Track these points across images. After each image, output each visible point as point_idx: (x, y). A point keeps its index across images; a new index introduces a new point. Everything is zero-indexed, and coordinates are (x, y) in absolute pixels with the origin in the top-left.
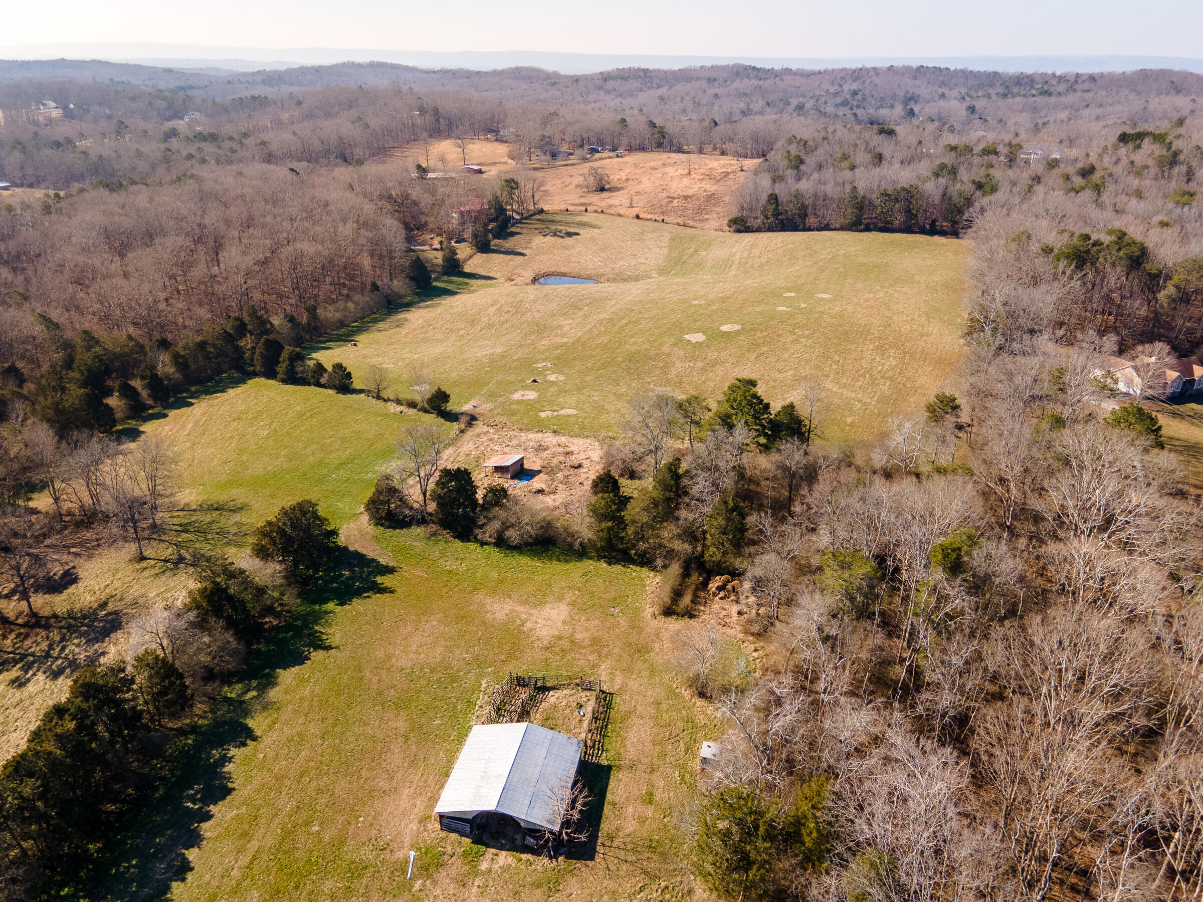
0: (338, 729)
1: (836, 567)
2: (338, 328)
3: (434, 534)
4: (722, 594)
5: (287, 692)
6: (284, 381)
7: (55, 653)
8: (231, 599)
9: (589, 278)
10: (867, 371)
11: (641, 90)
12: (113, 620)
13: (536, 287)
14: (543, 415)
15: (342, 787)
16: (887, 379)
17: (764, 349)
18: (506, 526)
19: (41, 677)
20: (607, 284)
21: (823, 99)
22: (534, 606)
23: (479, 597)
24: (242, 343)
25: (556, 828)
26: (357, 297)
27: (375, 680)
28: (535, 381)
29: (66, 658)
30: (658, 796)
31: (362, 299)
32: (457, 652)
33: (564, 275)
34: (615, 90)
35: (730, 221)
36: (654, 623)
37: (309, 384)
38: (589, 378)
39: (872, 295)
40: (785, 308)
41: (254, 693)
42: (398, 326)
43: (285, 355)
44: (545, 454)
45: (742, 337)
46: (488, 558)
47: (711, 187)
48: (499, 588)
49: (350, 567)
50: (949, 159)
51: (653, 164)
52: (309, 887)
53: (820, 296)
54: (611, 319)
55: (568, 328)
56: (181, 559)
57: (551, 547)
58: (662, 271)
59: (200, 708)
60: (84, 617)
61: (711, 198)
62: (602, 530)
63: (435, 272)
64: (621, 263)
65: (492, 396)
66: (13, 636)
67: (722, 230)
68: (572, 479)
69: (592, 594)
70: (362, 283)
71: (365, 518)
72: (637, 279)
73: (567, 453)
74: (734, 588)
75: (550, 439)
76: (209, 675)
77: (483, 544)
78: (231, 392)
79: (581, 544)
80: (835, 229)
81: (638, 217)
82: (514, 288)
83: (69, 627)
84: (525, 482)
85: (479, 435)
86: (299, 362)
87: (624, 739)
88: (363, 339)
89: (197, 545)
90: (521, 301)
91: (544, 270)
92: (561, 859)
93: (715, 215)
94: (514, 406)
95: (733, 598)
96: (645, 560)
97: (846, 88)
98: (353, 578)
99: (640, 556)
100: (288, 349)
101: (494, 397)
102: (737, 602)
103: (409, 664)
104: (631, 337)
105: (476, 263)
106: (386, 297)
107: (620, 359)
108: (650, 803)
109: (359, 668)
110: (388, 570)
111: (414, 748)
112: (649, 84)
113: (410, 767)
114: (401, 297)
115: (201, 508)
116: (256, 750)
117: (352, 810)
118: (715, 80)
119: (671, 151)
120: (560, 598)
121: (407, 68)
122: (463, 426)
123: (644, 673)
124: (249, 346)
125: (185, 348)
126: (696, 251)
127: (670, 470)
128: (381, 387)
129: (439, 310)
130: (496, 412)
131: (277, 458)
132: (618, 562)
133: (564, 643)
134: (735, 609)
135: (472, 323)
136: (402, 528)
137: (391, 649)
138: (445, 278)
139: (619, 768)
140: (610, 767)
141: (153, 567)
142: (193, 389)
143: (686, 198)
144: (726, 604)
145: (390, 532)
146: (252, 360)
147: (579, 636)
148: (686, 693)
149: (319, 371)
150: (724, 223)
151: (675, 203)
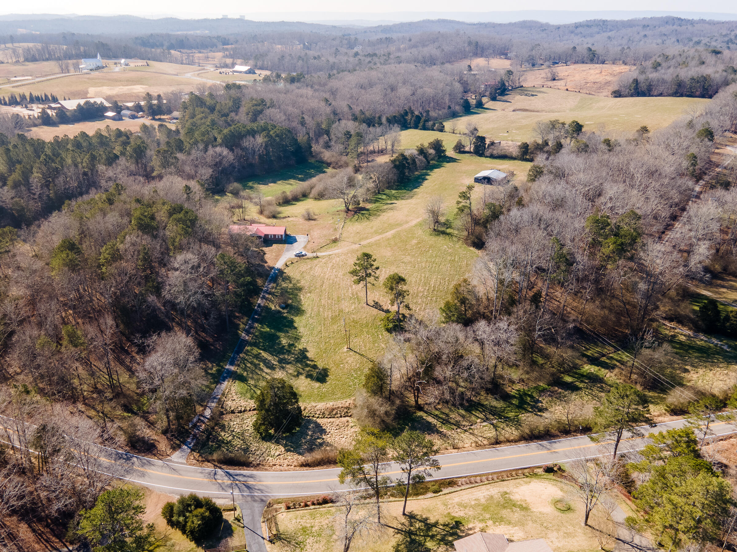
11: (598, 33)
34: (582, 33)
35: (613, 92)
47: (609, 78)
51: (584, 69)
61: (608, 83)
67: (607, 97)
80: (664, 96)
81: (567, 90)
93: (606, 90)
105: (489, 104)
112: (604, 30)
118: (648, 26)
119: (597, 63)
121: (458, 22)
126: (591, 104)
143: (594, 83)
149: (434, 125)
150: (610, 93)
151: (588, 85)
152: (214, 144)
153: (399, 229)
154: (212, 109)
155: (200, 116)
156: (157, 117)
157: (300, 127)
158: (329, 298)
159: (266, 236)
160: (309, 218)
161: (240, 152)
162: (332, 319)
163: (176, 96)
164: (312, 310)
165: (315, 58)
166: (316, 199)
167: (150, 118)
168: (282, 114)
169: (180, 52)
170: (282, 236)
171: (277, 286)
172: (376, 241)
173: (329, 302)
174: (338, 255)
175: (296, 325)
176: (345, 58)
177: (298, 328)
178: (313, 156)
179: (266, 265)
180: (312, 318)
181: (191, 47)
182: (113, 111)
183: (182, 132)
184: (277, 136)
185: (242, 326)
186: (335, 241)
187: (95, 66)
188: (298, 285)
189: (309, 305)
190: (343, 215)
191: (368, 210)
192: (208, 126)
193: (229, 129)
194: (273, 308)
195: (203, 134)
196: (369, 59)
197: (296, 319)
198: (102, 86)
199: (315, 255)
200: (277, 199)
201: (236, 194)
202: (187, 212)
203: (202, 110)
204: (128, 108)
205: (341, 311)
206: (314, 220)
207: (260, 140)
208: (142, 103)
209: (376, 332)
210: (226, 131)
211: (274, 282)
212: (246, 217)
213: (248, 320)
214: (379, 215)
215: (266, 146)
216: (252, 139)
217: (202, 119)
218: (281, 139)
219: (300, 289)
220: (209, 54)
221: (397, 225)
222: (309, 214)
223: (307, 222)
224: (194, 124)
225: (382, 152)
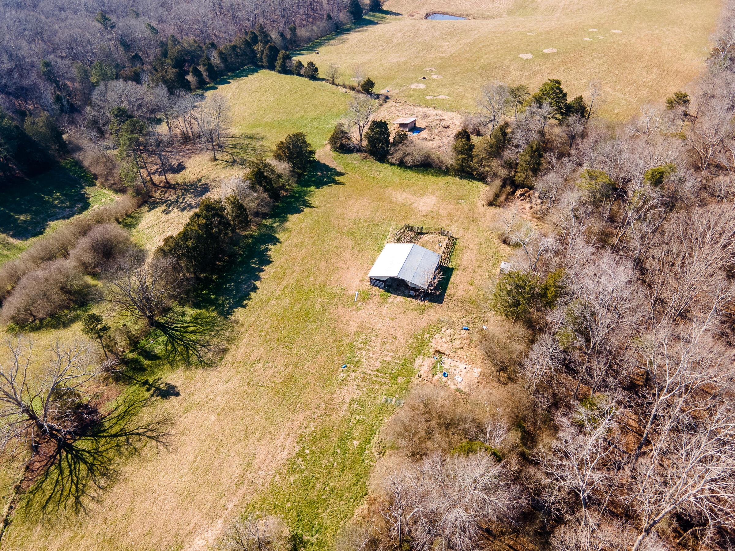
0: (320, 241)
1: (588, 178)
2: (308, 42)
3: (365, 158)
4: (522, 198)
5: (294, 224)
6: (279, 72)
7: (181, 200)
8: (265, 177)
9: (461, 16)
10: (636, 81)
12: (205, 188)
13: (427, 21)
14: (428, 98)
15: (322, 265)
16: (647, 87)
17: (570, 65)
18: (405, 155)
19: (176, 210)
20: (473, 20)
22: (418, 196)
23: (389, 190)
24: (255, 48)
25: (426, 288)
26: (319, 23)
27: (336, 223)
28: (424, 78)
29: (186, 203)
30: (476, 282)
31: (322, 24)
32: (378, 214)
33: (445, 13)
36: (483, 209)
37: (294, 74)
38: (457, 78)
39: (650, 32)
40: (588, 39)
41: (278, 224)
42: (342, 43)
43: (280, 55)
44: (428, 120)
45: (557, 57)
46: (394, 172)
48: (399, 187)
49: (322, 171)
52: (311, 300)
53: (614, 31)
54: (474, 43)
55: (446, 47)
56: (234, 161)
57: (429, 168)
58: (510, 13)
59: (254, 228)
60: (191, 185)
62: (459, 160)
63: (365, 9)
64: (484, 6)
65: (398, 85)
66: (159, 192)
68: (443, 134)
69: (450, 193)
70: (321, 15)
71: (329, 146)
72: (492, 18)
73: (441, 120)
74: (529, 195)
75: (431, 111)
76: (257, 214)
77: (392, 164)
78: (250, 77)
79: (446, 167)
82: (413, 21)
83: (185, 189)
84: (416, 134)
85: (390, 107)
86: (288, 60)
87: (461, 258)
88: (321, 49)
89: (242, 155)
90: (418, 30)
91: (433, 10)
92: (426, 301)
94: (411, 92)
95: (528, 200)
96: (482, 178)
98: (323, 176)
99: (478, 175)
100: (282, 53)
101: (399, 86)
102: (531, 202)
103: (353, 217)
104: (485, 54)
106: (335, 24)
107: (477, 68)
108: (472, 284)
109: (329, 217)
110: (341, 174)
111: (356, 252)
113: (355, 260)
114: (344, 25)
115: (241, 137)
116: (281, 247)
117: (328, 274)
120: (433, 194)
122: (381, 102)
123: (475, 231)
124: (260, 50)
125: (225, 49)
127: (501, 129)
128: (335, 77)
129: (367, 34)
130: (400, 95)
131: (279, 113)
132: (466, 178)
133: (434, 215)
134: (529, 205)
135: (387, 42)
136: (348, 153)
137: (344, 210)
138: (371, 13)
139: (458, 269)
140: (453, 269)
141: (221, 164)
142: (229, 74)
144: (523, 203)
145: (341, 155)
146: (261, 58)
147: (441, 212)
148: (496, 241)
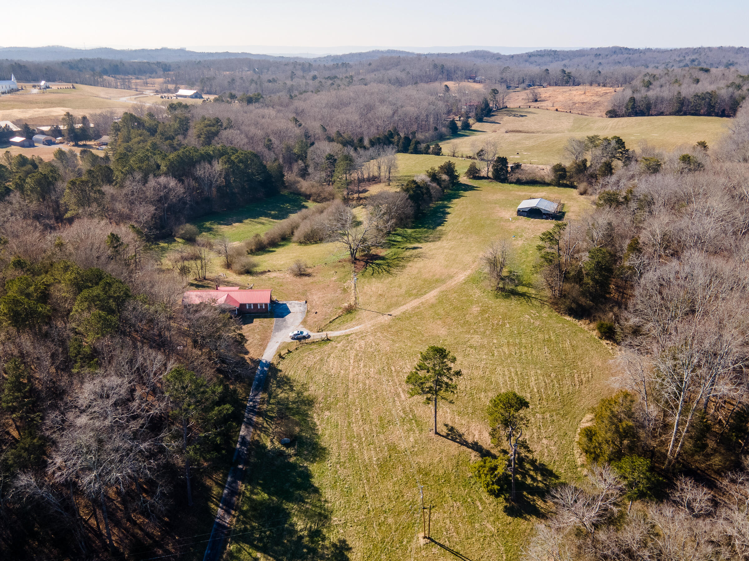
0: (478, 206)
3: (492, 181)
5: (457, 202)
6: (412, 153)
11: (552, 62)
14: (524, 161)
15: (484, 212)
21: (671, 64)
22: (533, 193)
23: (512, 192)
24: (393, 140)
25: (553, 212)
27: (485, 201)
28: (518, 154)
31: (431, 132)
33: (520, 131)
34: (536, 62)
35: (607, 112)
36: (577, 196)
37: (422, 154)
38: (541, 154)
40: (634, 138)
41: (447, 202)
43: (413, 142)
46: (513, 186)
47: (597, 99)
49: (464, 186)
50: (738, 81)
51: (564, 90)
52: (483, 222)
53: (653, 135)
55: (528, 143)
57: (536, 184)
58: (570, 130)
61: (596, 103)
62: (557, 175)
63: (459, 127)
64: (549, 127)
67: (602, 117)
69: (554, 191)
70: (430, 128)
71: (465, 177)
72: (557, 133)
77: (510, 183)
79: (548, 183)
80: (666, 115)
81: (557, 110)
82: (497, 134)
86: (416, 148)
87: (569, 209)
90: (503, 137)
91: (510, 129)
93: (598, 111)
94: (511, 159)
97: (687, 58)
98: (466, 188)
105: (476, 126)
106: (440, 134)
109: (478, 199)
110: (477, 187)
112: (557, 59)
114: (445, 135)
115: (402, 176)
117: (489, 214)
118: (600, 55)
119: (574, 85)
120: (542, 192)
121: (409, 53)
123: (574, 202)
124: (396, 141)
125: (374, 139)
126: (587, 124)
127: (583, 162)
128: (455, 154)
133: (547, 197)
136: (480, 180)
138: (464, 130)
141: (394, 187)
143: (583, 103)
145: (475, 181)
146: (398, 145)
147: (551, 196)
149: (428, 147)
150: (604, 114)
151: (577, 105)
152: (157, 172)
153: (443, 287)
154: (153, 131)
155: (136, 140)
156: (81, 143)
157: (266, 152)
158: (364, 420)
159: (242, 306)
160: (301, 273)
161: (193, 183)
162: (380, 466)
163: (106, 118)
164: (339, 447)
165: (270, 81)
166: (301, 243)
167: (72, 143)
168: (243, 136)
169: (114, 77)
170: (266, 305)
171: (270, 397)
172: (414, 309)
173: (367, 427)
174: (362, 335)
175: (316, 482)
176: (304, 81)
177: (322, 491)
178: (286, 187)
179: (246, 357)
180: (343, 465)
181: (127, 73)
182: (22, 136)
183: (113, 159)
184: (241, 161)
185: (216, 490)
186: (350, 310)
187: (8, 88)
188: (306, 394)
189: (331, 436)
190: (350, 267)
191: (383, 258)
192: (148, 150)
193: (176, 153)
194: (269, 444)
195: (141, 161)
196: (330, 82)
197: (314, 468)
198: (13, 108)
199: (323, 335)
200: (248, 244)
201: (190, 240)
202: (110, 285)
203: (140, 132)
204: (42, 133)
205: (393, 448)
206: (309, 275)
207: (218, 166)
208: (62, 127)
209: (469, 493)
210: (172, 156)
211: (265, 390)
212: (208, 275)
213: (226, 476)
214: (404, 267)
215: (227, 175)
216: (207, 166)
217: (139, 143)
218: (247, 166)
219: (310, 403)
220: (148, 80)
221: (437, 281)
222: (299, 268)
223: (298, 279)
224: (129, 149)
225: (374, 180)
